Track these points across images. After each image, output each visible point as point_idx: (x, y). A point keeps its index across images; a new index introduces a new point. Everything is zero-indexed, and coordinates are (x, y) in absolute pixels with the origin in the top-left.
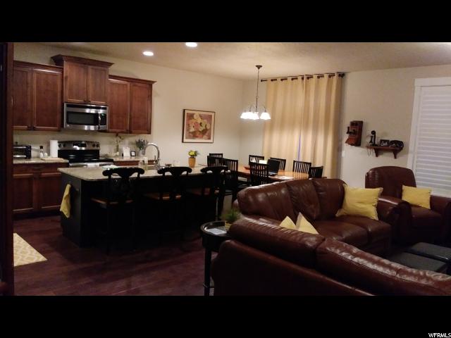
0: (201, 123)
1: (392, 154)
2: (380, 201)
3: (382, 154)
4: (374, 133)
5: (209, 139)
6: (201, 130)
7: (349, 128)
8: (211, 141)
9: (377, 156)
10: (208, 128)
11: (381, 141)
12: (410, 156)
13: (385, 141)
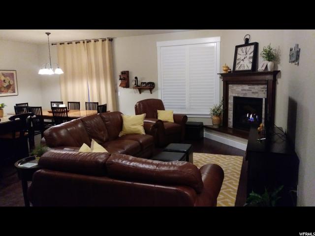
0: (4, 81)
1: (149, 91)
2: (145, 122)
3: (143, 92)
4: (136, 78)
5: (14, 92)
6: (5, 86)
7: (120, 76)
8: (16, 94)
9: (140, 93)
10: (11, 83)
11: (142, 83)
12: (159, 91)
13: (144, 83)
